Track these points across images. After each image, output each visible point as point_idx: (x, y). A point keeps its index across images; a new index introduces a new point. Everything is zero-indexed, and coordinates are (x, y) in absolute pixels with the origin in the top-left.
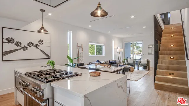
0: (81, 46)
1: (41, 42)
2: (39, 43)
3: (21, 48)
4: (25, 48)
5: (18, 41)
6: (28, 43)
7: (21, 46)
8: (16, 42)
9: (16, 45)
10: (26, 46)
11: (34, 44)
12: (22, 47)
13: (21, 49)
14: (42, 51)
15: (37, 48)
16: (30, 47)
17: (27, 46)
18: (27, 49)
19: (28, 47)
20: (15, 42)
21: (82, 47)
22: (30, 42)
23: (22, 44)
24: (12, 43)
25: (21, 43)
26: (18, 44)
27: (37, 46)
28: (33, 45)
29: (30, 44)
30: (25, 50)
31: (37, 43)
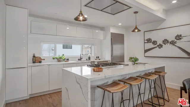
1: (179, 37)
2: (176, 38)
4: (160, 46)
5: (154, 40)
6: (163, 41)
7: (157, 44)
8: (153, 41)
9: (153, 44)
10: (162, 43)
11: (170, 41)
12: (158, 45)
13: (157, 47)
14: (179, 47)
15: (174, 45)
16: (165, 44)
17: (162, 44)
18: (162, 47)
19: (163, 44)
20: (152, 42)
22: (165, 40)
23: (157, 43)
24: (150, 42)
25: (156, 42)
26: (155, 43)
27: (173, 43)
28: (168, 42)
29: (166, 41)
30: (160, 48)
31: (174, 39)
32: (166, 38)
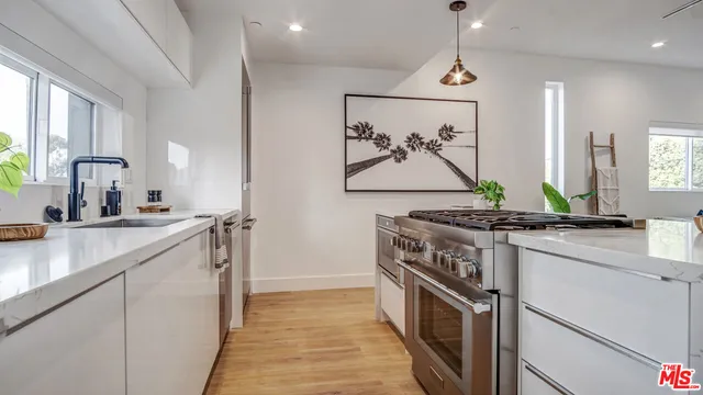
0: (609, 144)
1: (447, 132)
2: (440, 135)
3: (389, 153)
4: (400, 155)
5: (380, 132)
6: (409, 138)
7: (390, 148)
8: (378, 135)
9: (378, 145)
10: (404, 146)
11: (426, 140)
12: (392, 151)
13: (389, 157)
14: (449, 163)
15: (436, 153)
16: (414, 149)
17: (406, 149)
18: (405, 158)
19: (409, 150)
20: (374, 136)
21: (612, 149)
22: (413, 135)
23: (391, 142)
24: (367, 139)
25: (389, 140)
26: (382, 140)
27: (433, 148)
28: (422, 143)
29: (415, 140)
30: (400, 161)
31: (435, 136)
32: (416, 132)
